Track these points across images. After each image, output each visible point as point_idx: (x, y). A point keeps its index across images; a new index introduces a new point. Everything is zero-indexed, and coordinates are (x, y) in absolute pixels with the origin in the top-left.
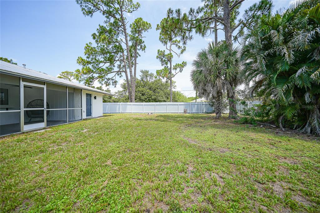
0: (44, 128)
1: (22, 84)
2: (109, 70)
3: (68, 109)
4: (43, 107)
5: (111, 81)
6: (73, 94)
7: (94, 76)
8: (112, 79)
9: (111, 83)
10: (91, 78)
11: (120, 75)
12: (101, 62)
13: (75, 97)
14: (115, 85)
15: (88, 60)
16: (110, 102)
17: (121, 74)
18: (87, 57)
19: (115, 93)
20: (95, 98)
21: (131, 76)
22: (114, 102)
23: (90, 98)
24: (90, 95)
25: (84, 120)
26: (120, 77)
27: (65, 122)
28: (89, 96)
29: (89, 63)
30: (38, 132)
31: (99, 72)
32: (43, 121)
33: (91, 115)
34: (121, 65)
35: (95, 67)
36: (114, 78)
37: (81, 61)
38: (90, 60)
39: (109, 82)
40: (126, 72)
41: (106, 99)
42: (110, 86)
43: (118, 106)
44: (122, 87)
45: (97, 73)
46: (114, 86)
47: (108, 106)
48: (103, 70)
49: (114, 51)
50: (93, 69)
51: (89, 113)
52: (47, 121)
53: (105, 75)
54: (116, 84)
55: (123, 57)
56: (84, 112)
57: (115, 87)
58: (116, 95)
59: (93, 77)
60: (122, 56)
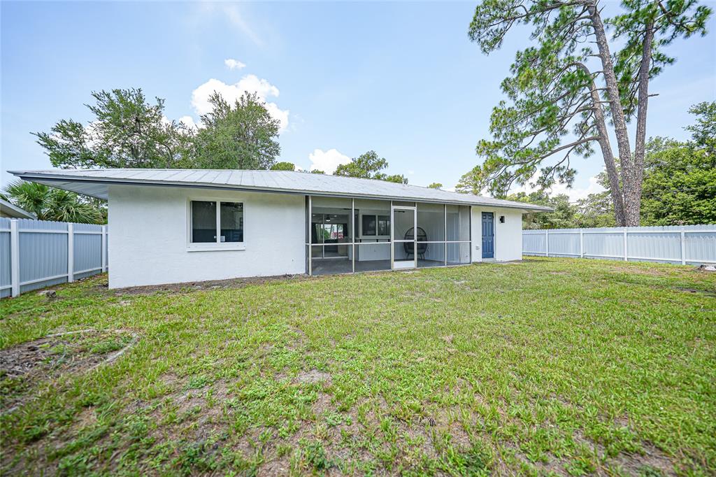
0: (414, 269)
1: (393, 208)
2: (547, 149)
3: (446, 242)
4: (413, 239)
5: (556, 174)
6: (458, 214)
7: (508, 171)
8: (558, 169)
9: (557, 179)
10: (502, 177)
11: (585, 152)
12: (526, 134)
13: (462, 221)
14: (569, 182)
15: (497, 140)
16: (565, 226)
17: (587, 147)
18: (497, 136)
19: (578, 204)
20: (502, 220)
21: (623, 145)
22: (582, 226)
23: (490, 221)
24: (492, 215)
25: (475, 264)
26: (587, 156)
27: (441, 263)
28: (488, 216)
29: (497, 146)
30: (406, 272)
31: (518, 160)
32: (413, 259)
33: (493, 257)
34: (586, 122)
35: (511, 151)
36: (565, 164)
37: (484, 148)
38: (501, 138)
39: (549, 177)
40: (601, 138)
41: (556, 220)
42: (553, 186)
43: (573, 238)
44: (602, 183)
45: (515, 164)
46: (567, 184)
47: (543, 237)
48: (528, 152)
49: (564, 92)
50: (506, 157)
51: (488, 250)
52: (418, 260)
53: (533, 163)
54: (572, 179)
55: (591, 97)
56: (477, 248)
57: (569, 186)
58: (582, 207)
59: (507, 173)
60: (589, 95)
